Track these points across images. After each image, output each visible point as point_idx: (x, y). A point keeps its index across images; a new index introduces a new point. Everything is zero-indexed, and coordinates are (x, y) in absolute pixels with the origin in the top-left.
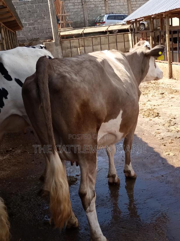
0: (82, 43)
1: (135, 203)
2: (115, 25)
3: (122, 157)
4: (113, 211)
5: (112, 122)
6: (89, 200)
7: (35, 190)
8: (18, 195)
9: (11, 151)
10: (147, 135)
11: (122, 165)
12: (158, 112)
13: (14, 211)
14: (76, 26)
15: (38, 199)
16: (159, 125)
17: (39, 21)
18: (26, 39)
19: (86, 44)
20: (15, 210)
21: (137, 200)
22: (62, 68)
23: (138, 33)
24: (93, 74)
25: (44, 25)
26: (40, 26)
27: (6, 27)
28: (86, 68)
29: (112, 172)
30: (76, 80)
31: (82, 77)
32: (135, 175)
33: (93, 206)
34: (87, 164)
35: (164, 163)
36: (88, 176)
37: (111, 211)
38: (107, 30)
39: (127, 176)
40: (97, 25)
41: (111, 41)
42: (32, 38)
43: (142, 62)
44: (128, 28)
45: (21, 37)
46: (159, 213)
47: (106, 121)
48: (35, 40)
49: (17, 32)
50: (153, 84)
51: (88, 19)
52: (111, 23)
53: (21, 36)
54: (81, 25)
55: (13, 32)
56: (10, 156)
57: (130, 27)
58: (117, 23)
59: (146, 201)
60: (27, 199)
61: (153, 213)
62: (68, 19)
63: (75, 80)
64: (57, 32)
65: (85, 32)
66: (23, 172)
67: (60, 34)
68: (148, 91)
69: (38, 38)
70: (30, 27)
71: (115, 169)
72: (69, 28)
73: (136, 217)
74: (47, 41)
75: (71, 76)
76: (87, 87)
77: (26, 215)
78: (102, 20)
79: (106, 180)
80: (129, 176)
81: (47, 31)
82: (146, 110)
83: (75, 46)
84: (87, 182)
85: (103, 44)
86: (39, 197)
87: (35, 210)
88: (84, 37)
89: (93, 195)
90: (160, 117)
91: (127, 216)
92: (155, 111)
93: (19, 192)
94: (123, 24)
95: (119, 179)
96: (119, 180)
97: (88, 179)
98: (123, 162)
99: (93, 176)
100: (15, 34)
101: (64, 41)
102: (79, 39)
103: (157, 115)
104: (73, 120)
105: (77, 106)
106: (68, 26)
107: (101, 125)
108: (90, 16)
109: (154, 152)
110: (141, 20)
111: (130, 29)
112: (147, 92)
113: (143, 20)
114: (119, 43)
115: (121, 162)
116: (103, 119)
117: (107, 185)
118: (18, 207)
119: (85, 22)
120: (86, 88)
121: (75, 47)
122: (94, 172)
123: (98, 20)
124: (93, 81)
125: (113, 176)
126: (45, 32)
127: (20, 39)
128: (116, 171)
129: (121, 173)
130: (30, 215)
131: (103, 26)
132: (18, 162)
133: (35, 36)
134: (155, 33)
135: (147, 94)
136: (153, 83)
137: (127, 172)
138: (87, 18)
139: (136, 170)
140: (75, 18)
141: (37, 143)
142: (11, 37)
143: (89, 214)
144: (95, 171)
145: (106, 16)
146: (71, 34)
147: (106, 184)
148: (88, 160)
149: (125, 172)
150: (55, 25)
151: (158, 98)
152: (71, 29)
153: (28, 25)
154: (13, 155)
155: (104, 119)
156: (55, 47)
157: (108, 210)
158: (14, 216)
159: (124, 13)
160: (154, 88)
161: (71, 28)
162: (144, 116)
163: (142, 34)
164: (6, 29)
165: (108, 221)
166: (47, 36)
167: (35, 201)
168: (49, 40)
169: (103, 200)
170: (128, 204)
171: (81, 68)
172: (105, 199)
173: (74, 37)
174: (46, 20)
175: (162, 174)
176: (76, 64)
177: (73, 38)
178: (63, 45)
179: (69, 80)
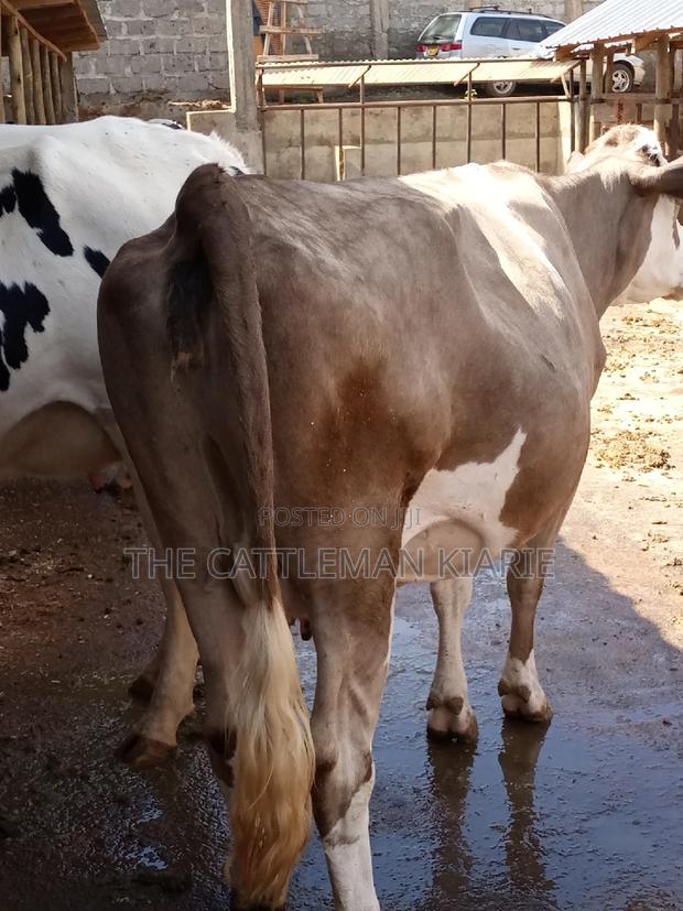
0: (352, 124)
1: (537, 826)
2: (505, 59)
3: (493, 628)
4: (441, 853)
5: (470, 472)
6: (345, 789)
7: (108, 736)
8: (35, 752)
9: (13, 560)
10: (608, 541)
11: (490, 663)
12: (666, 450)
13: (14, 818)
14: (333, 52)
15: (118, 774)
16: (667, 504)
17: (175, 17)
18: (113, 92)
19: (370, 131)
20: (16, 812)
21: (548, 816)
22: (283, 217)
23: (602, 101)
24: (410, 259)
25: (195, 35)
26: (179, 37)
27: (33, 32)
28: (384, 230)
29: (447, 686)
30: (336, 271)
31: (362, 265)
32: (546, 709)
33: (359, 819)
34: (348, 635)
35: (675, 666)
36: (349, 687)
37: (433, 854)
38: (467, 79)
39: (511, 708)
40: (425, 54)
41: (478, 129)
42: (139, 89)
43: (621, 220)
44: (559, 80)
45: (94, 81)
46: (642, 880)
47: (447, 463)
48: (151, 96)
49: (75, 55)
50: (652, 329)
51: (386, 26)
52: (486, 51)
53: (92, 75)
54: (356, 48)
55: (62, 54)
56: (8, 583)
57: (569, 76)
58: (512, 52)
59: (586, 825)
60: (72, 772)
61: (615, 876)
62: (302, 16)
63: (331, 269)
64: (248, 71)
65: (369, 80)
66: (61, 657)
67: (260, 77)
68: (625, 354)
69: (165, 91)
70: (134, 38)
71: (464, 676)
72: (303, 57)
73: (539, 887)
74: (204, 104)
75: (315, 252)
76: (379, 308)
77: (61, 837)
78: (448, 33)
79: (419, 721)
80: (518, 710)
81: (208, 65)
82: (610, 434)
83: (322, 136)
84: (340, 716)
85: (445, 139)
86: (121, 768)
87: (102, 822)
88: (366, 104)
89: (365, 772)
90: (671, 472)
91: (500, 879)
92: (653, 442)
93: (39, 738)
94: (541, 60)
95: (474, 720)
96: (474, 725)
97: (347, 702)
98: (497, 649)
99: (368, 691)
100: (67, 65)
101: (277, 112)
102: (340, 108)
103: (658, 460)
104: (306, 438)
105: (327, 383)
106: (298, 47)
107: (422, 478)
108: (396, 12)
109: (636, 618)
110: (620, 50)
111: (567, 82)
112: (620, 361)
113: (629, 46)
114: (515, 141)
115: (490, 648)
116: (434, 451)
117: (423, 742)
118: (31, 804)
119: (371, 40)
120: (375, 312)
121: (323, 142)
122: (375, 673)
123: (432, 33)
124: (407, 290)
125: (452, 706)
126: (196, 68)
127: (87, 89)
128: (465, 685)
129: (487, 694)
130: (82, 839)
131: (452, 59)
132: (41, 609)
133: (150, 82)
134: (676, 107)
135: (620, 367)
136: (648, 323)
137: (514, 693)
138: (383, 23)
139: (553, 688)
140: (329, 15)
141: (128, 538)
142: (48, 76)
143: (337, 854)
144: (381, 670)
145: (468, 19)
146: (309, 82)
147: (418, 735)
148: (354, 618)
149: (503, 689)
150: (243, 41)
151: (671, 388)
152: (312, 61)
153: (124, 30)
154: (22, 580)
155: (439, 454)
156: (234, 134)
157: (419, 848)
158: (9, 839)
159: (546, 11)
160: (656, 343)
161: (310, 57)
162: (603, 462)
163: (621, 107)
164: (30, 42)
165: (418, 895)
166: (203, 86)
167: (106, 780)
168: (209, 102)
169: (399, 805)
170: (509, 830)
171: (361, 230)
172: (409, 798)
173: (321, 99)
174: (205, 14)
175: (666, 716)
176: (338, 212)
177: (317, 101)
178: (272, 128)
179: (308, 268)
